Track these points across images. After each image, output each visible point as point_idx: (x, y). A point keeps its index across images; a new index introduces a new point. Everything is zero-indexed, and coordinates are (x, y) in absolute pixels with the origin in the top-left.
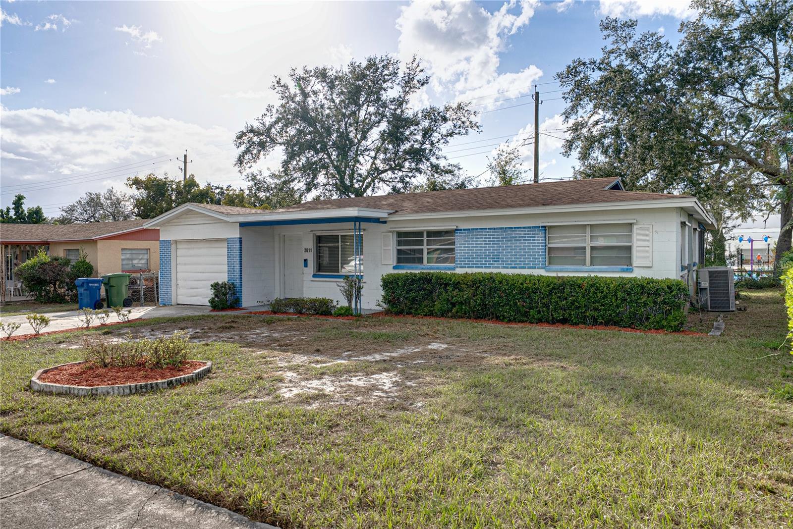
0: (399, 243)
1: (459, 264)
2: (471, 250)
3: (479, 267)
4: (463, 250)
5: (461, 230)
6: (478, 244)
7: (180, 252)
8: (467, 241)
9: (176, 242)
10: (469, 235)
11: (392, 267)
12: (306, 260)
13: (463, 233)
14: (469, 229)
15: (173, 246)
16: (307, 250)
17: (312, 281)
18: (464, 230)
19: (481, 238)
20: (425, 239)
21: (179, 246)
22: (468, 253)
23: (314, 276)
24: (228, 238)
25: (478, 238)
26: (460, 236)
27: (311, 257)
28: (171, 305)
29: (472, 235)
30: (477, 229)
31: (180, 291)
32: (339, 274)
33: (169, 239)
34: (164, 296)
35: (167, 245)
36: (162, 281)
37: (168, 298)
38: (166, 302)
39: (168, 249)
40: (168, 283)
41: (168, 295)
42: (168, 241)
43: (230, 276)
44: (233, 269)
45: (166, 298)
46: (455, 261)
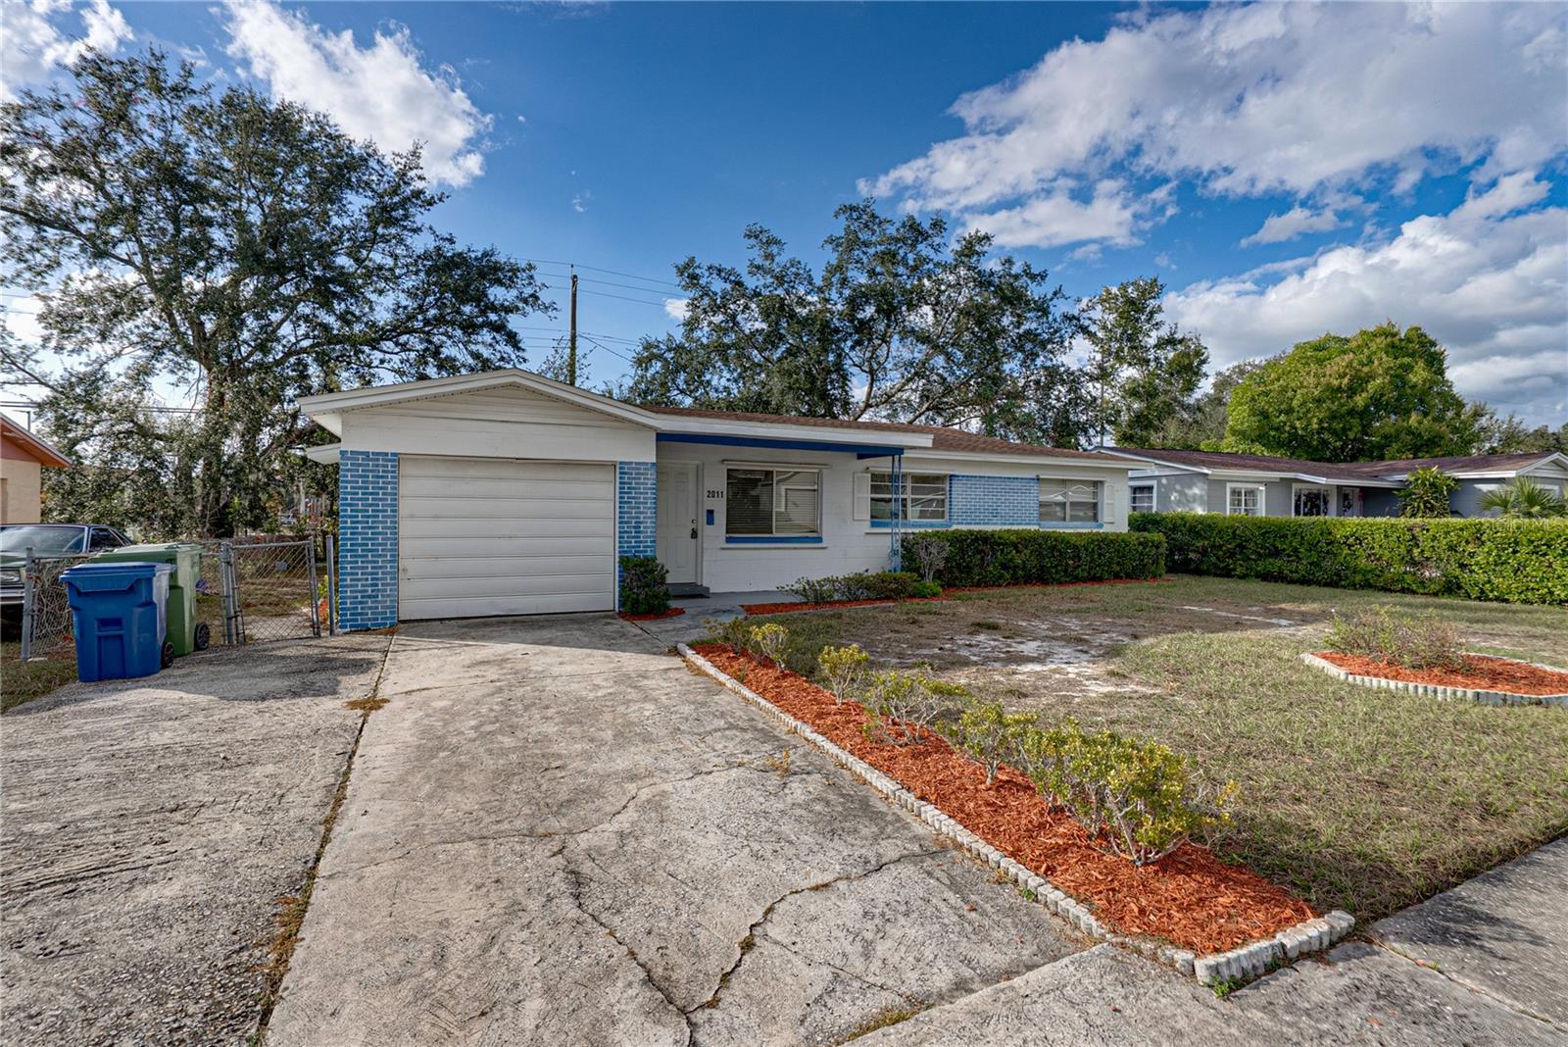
0: (875, 489)
2: (969, 502)
3: (978, 524)
4: (961, 502)
5: (959, 477)
6: (977, 495)
7: (410, 486)
8: (965, 492)
10: (968, 484)
11: (869, 523)
12: (710, 513)
13: (961, 481)
14: (968, 477)
16: (712, 494)
17: (723, 549)
18: (963, 477)
19: (980, 488)
20: (909, 485)
21: (408, 470)
22: (966, 506)
23: (729, 540)
24: (621, 463)
25: (977, 488)
26: (958, 484)
27: (720, 507)
28: (393, 626)
30: (976, 477)
32: (772, 536)
33: (390, 450)
34: (361, 603)
35: (378, 466)
36: (350, 562)
37: (377, 608)
38: (369, 619)
39: (382, 477)
40: (381, 567)
41: (380, 598)
42: (386, 454)
43: (627, 542)
44: (635, 527)
45: (371, 608)
46: (947, 515)
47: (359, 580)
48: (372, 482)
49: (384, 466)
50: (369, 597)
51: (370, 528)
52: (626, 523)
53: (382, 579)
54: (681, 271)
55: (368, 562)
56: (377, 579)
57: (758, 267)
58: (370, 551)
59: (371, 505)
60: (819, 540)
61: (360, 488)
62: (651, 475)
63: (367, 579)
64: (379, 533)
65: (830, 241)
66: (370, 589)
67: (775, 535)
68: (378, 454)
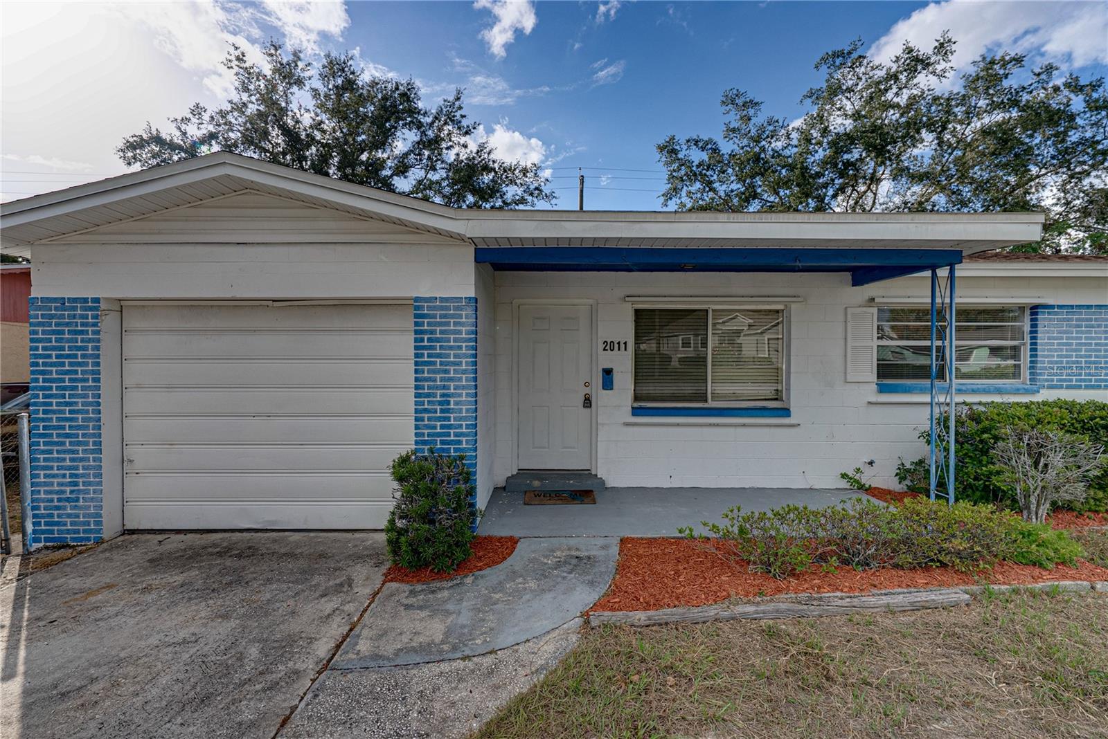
0: (885, 331)
1: (1047, 380)
2: (1075, 350)
3: (1093, 387)
4: (1056, 350)
5: (1052, 307)
6: (1092, 338)
7: (136, 345)
8: (1066, 332)
9: (121, 306)
10: (1071, 320)
11: (873, 385)
12: (608, 372)
13: (1056, 314)
14: (1072, 307)
15: (109, 324)
16: (609, 346)
17: (628, 425)
18: (1060, 307)
19: (1099, 326)
21: (132, 322)
22: (1066, 356)
23: (636, 411)
24: (417, 299)
25: (1092, 326)
26: (1050, 320)
27: (623, 364)
28: (99, 542)
29: (1077, 320)
30: (1089, 307)
31: (134, 486)
32: (706, 405)
33: (90, 295)
34: (57, 508)
35: (74, 316)
36: (43, 452)
37: (77, 516)
38: (68, 531)
39: (81, 332)
40: (81, 460)
41: (81, 503)
42: (85, 300)
43: (428, 427)
44: (440, 403)
45: (69, 516)
46: (1025, 373)
47: (54, 476)
48: (68, 341)
49: (82, 317)
50: (68, 500)
51: (67, 404)
52: (428, 395)
53: (83, 476)
54: (661, 149)
55: (65, 452)
56: (76, 476)
57: (733, 130)
58: (67, 436)
59: (68, 372)
60: (785, 412)
61: (54, 348)
62: (467, 317)
63: (64, 476)
64: (78, 412)
65: (810, 94)
66: (68, 489)
67: (711, 404)
68: (75, 300)
